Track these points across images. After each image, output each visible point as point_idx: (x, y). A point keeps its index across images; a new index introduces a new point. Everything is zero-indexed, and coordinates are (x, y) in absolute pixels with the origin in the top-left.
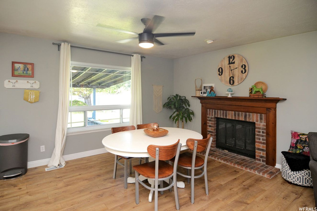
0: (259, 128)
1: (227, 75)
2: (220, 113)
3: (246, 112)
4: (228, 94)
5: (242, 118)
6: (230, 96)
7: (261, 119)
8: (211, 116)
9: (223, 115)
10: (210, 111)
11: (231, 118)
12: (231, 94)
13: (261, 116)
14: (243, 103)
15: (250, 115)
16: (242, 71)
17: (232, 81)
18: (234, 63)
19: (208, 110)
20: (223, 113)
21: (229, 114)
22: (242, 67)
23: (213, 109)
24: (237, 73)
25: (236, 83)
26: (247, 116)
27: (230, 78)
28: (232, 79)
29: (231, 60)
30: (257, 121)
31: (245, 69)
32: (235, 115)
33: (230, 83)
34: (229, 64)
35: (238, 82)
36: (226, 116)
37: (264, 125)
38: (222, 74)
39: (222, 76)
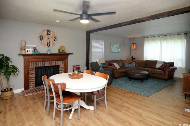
0: (61, 67)
1: (45, 41)
2: (40, 64)
3: (55, 61)
4: (48, 52)
5: (53, 64)
6: (49, 53)
7: (62, 63)
8: (33, 67)
9: (42, 65)
10: (32, 64)
11: (47, 66)
12: (50, 52)
13: (62, 62)
14: (55, 57)
15: (57, 62)
16: (54, 40)
17: (48, 44)
18: (50, 35)
19: (30, 63)
20: (42, 63)
21: (46, 63)
22: (55, 38)
23: (34, 62)
24: (52, 40)
25: (51, 46)
26: (56, 63)
27: (48, 43)
28: (49, 43)
29: (48, 33)
30: (61, 64)
31: (56, 39)
32: (50, 63)
33: (47, 46)
34: (47, 34)
35: (52, 45)
36: (44, 65)
37: (63, 66)
38: (42, 40)
39: (42, 41)
